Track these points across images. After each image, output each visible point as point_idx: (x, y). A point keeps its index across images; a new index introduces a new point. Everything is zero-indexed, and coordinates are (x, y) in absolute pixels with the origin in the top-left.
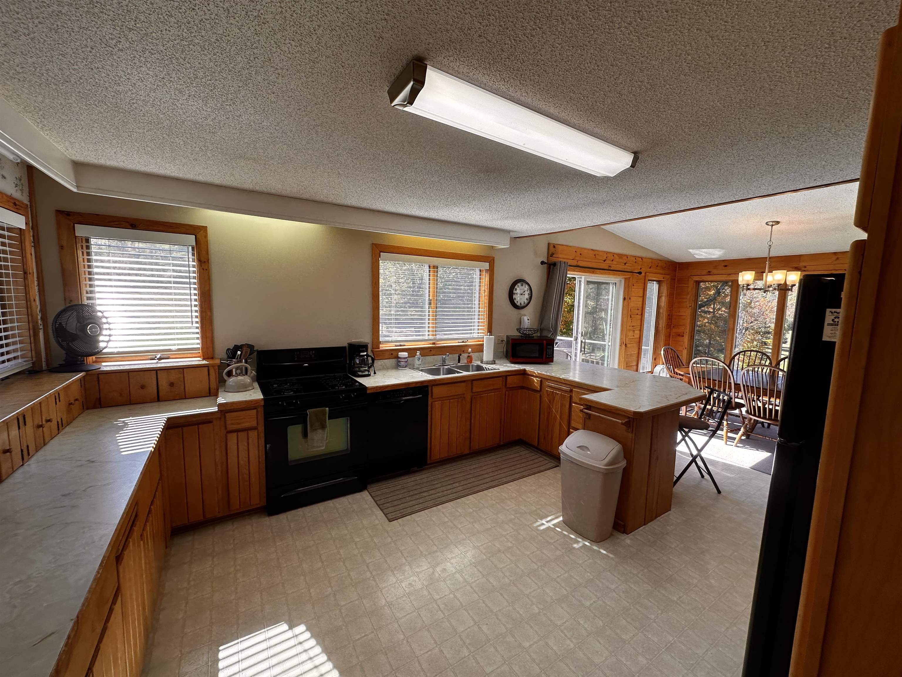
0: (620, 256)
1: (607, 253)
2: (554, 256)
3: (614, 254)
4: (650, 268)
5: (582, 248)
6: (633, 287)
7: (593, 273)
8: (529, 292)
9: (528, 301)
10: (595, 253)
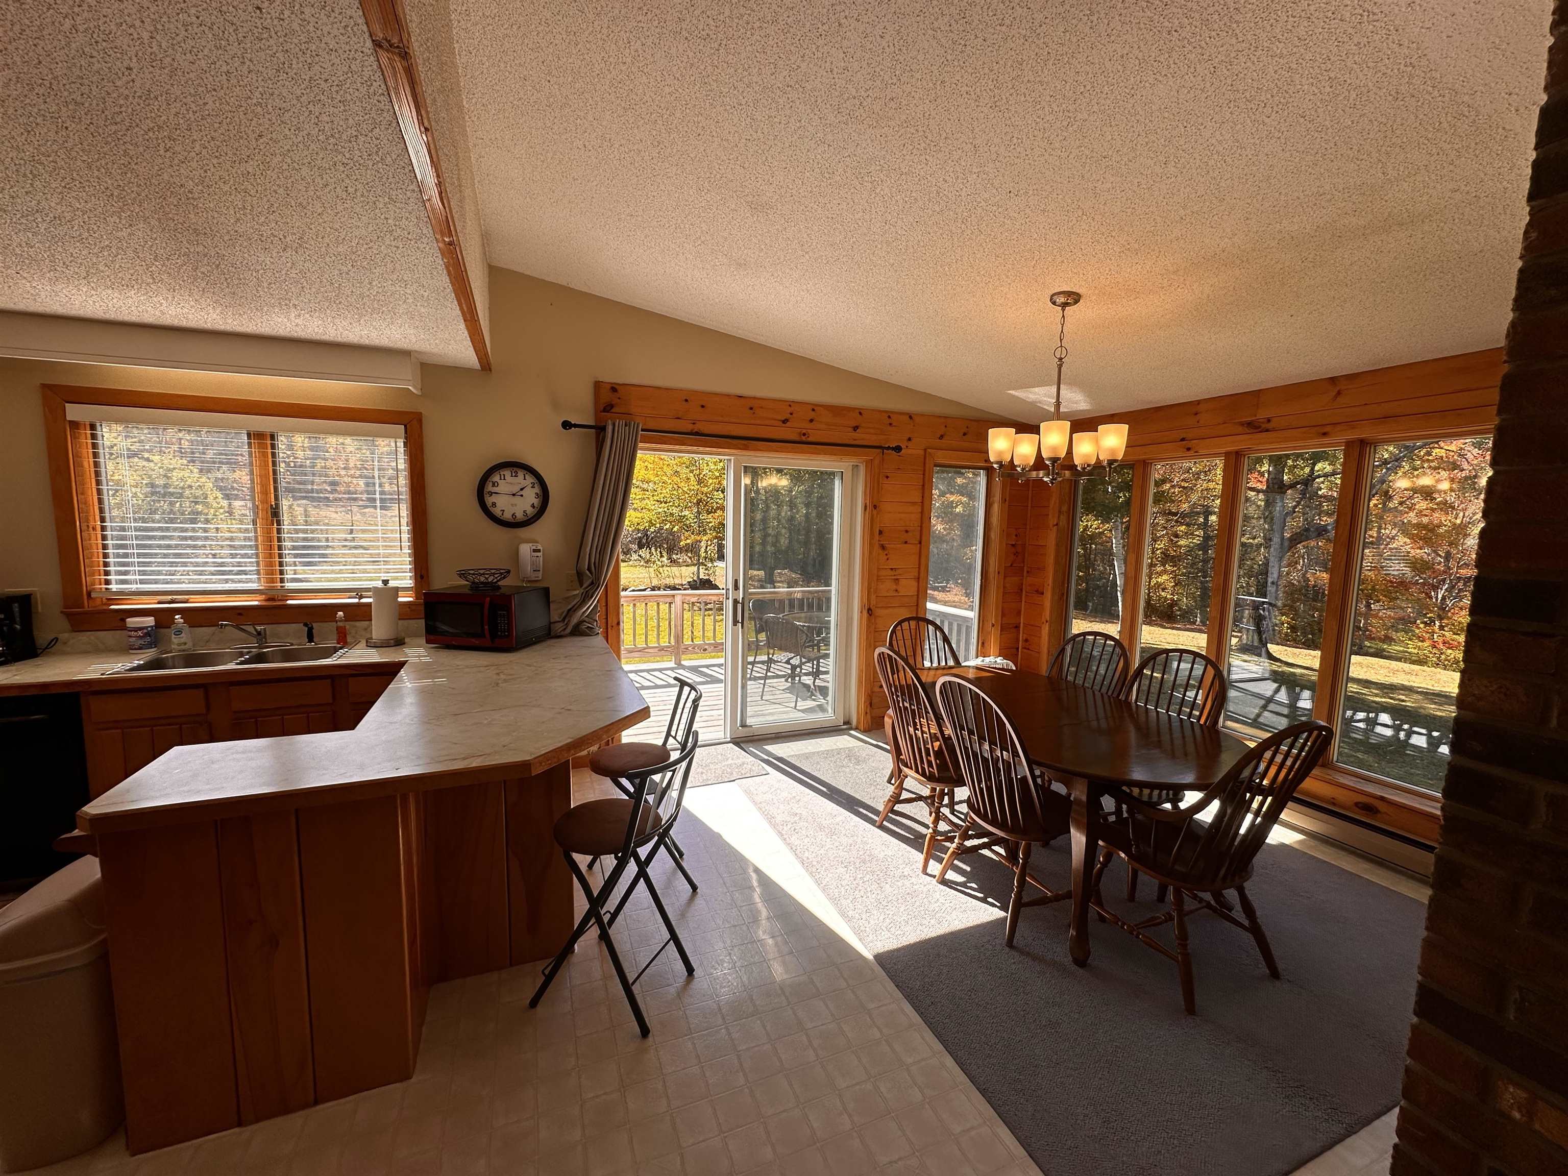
0: (837, 411)
1: (791, 403)
2: (613, 410)
3: (814, 407)
4: (941, 437)
5: (703, 393)
6: (886, 481)
7: (746, 448)
8: (537, 489)
9: (536, 511)
10: (752, 405)
